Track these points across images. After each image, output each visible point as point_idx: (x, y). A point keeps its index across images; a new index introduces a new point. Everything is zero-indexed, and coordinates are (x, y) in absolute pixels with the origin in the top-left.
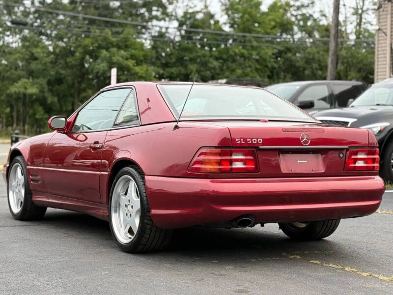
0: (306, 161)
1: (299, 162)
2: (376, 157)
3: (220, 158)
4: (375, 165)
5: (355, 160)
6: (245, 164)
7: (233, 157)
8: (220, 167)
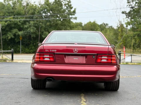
0: (78, 59)
1: (74, 59)
2: (112, 58)
3: (39, 56)
4: (112, 61)
5: (101, 59)
6: (50, 59)
7: (44, 56)
8: (39, 59)
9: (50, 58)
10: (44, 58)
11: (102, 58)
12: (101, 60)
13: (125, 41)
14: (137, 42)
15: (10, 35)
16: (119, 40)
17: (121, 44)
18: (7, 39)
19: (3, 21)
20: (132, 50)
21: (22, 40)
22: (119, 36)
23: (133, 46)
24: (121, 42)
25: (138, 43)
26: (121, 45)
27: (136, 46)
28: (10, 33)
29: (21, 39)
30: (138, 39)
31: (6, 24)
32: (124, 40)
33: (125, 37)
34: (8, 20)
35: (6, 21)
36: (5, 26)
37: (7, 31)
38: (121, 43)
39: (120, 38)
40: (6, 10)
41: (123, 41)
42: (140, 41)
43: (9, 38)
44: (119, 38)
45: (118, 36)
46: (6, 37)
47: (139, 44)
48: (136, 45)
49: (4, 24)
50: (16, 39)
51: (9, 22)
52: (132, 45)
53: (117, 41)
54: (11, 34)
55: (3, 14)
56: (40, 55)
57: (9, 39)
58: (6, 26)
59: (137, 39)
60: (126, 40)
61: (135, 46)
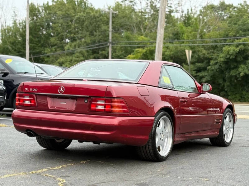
0: (65, 103)
1: (61, 103)
4: (113, 109)
5: (97, 105)
6: (30, 102)
7: (24, 98)
12: (96, 107)
15: (244, 70)
18: (238, 76)
19: (232, 45)
28: (243, 66)
31: (237, 49)
34: (240, 43)
35: (237, 46)
36: (234, 54)
37: (239, 63)
40: (239, 25)
43: (242, 74)
46: (237, 73)
49: (234, 50)
51: (241, 46)
54: (245, 68)
55: (234, 34)
57: (242, 77)
58: (236, 53)
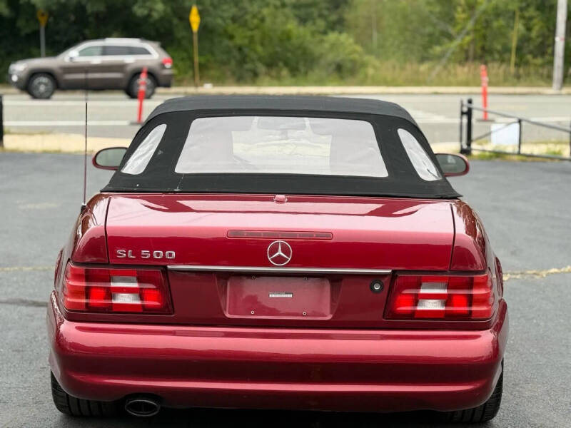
2: (475, 292)
3: (83, 284)
4: (474, 308)
5: (417, 299)
6: (142, 298)
7: (113, 285)
8: (84, 301)
9: (140, 293)
10: (110, 293)
11: (423, 291)
12: (416, 304)
13: (483, 31)
14: (534, 34)
16: (459, 27)
17: (469, 44)
20: (512, 69)
21: (47, 28)
22: (459, 9)
23: (519, 49)
24: (468, 34)
25: (540, 40)
26: (466, 47)
27: (531, 52)
29: (43, 21)
30: (541, 24)
32: (478, 27)
33: (485, 12)
38: (468, 38)
39: (463, 16)
41: (475, 31)
42: (545, 30)
44: (460, 15)
45: (455, 8)
47: (542, 43)
48: (531, 47)
50: (21, 23)
52: (514, 44)
53: (452, 31)
56: (88, 277)
59: (535, 21)
60: (487, 24)
61: (525, 50)
